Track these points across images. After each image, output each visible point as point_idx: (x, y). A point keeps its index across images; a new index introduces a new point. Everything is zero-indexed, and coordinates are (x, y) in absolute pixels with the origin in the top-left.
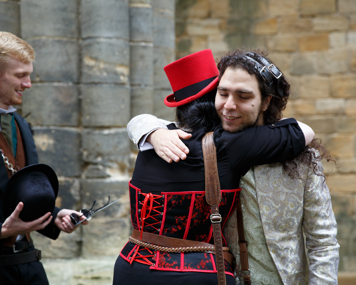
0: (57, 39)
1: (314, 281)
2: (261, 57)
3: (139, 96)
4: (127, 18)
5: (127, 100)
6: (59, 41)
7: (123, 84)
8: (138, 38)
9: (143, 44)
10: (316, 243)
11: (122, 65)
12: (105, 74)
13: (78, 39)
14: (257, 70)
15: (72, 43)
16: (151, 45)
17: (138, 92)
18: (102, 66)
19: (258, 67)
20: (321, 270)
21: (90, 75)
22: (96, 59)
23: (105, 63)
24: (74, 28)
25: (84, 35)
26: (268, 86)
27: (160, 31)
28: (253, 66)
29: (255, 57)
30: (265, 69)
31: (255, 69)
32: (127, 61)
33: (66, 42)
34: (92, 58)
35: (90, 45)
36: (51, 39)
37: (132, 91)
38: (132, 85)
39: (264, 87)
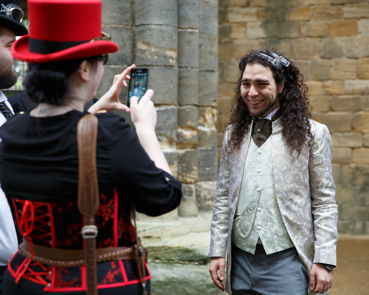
0: (113, 26)
1: (319, 232)
2: (272, 52)
3: (186, 77)
4: (176, 7)
5: (175, 81)
6: (115, 28)
7: (172, 66)
8: (185, 25)
9: (190, 30)
10: (320, 201)
11: (171, 49)
12: (156, 57)
13: (132, 26)
14: (270, 62)
15: (127, 29)
16: (197, 31)
17: (185, 74)
18: (153, 50)
19: (271, 60)
20: (324, 223)
21: (143, 59)
22: (148, 44)
23: (156, 47)
24: (128, 15)
25: (138, 23)
26: (280, 73)
27: (205, 19)
28: (266, 60)
29: (268, 53)
30: (276, 60)
31: (269, 62)
32: (175, 46)
33: (122, 29)
34: (144, 43)
35: (143, 31)
36: (108, 27)
37: (180, 72)
38: (179, 67)
39: (277, 75)
